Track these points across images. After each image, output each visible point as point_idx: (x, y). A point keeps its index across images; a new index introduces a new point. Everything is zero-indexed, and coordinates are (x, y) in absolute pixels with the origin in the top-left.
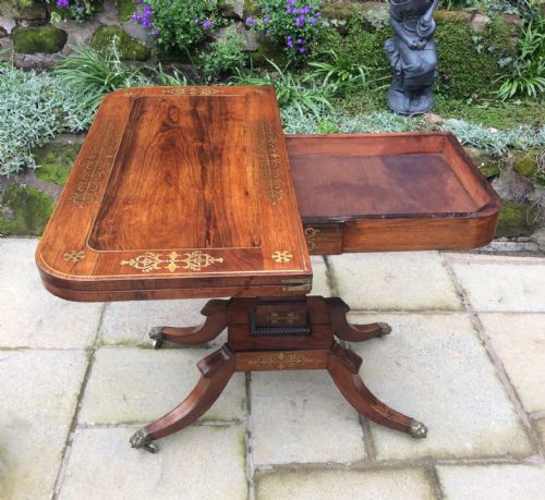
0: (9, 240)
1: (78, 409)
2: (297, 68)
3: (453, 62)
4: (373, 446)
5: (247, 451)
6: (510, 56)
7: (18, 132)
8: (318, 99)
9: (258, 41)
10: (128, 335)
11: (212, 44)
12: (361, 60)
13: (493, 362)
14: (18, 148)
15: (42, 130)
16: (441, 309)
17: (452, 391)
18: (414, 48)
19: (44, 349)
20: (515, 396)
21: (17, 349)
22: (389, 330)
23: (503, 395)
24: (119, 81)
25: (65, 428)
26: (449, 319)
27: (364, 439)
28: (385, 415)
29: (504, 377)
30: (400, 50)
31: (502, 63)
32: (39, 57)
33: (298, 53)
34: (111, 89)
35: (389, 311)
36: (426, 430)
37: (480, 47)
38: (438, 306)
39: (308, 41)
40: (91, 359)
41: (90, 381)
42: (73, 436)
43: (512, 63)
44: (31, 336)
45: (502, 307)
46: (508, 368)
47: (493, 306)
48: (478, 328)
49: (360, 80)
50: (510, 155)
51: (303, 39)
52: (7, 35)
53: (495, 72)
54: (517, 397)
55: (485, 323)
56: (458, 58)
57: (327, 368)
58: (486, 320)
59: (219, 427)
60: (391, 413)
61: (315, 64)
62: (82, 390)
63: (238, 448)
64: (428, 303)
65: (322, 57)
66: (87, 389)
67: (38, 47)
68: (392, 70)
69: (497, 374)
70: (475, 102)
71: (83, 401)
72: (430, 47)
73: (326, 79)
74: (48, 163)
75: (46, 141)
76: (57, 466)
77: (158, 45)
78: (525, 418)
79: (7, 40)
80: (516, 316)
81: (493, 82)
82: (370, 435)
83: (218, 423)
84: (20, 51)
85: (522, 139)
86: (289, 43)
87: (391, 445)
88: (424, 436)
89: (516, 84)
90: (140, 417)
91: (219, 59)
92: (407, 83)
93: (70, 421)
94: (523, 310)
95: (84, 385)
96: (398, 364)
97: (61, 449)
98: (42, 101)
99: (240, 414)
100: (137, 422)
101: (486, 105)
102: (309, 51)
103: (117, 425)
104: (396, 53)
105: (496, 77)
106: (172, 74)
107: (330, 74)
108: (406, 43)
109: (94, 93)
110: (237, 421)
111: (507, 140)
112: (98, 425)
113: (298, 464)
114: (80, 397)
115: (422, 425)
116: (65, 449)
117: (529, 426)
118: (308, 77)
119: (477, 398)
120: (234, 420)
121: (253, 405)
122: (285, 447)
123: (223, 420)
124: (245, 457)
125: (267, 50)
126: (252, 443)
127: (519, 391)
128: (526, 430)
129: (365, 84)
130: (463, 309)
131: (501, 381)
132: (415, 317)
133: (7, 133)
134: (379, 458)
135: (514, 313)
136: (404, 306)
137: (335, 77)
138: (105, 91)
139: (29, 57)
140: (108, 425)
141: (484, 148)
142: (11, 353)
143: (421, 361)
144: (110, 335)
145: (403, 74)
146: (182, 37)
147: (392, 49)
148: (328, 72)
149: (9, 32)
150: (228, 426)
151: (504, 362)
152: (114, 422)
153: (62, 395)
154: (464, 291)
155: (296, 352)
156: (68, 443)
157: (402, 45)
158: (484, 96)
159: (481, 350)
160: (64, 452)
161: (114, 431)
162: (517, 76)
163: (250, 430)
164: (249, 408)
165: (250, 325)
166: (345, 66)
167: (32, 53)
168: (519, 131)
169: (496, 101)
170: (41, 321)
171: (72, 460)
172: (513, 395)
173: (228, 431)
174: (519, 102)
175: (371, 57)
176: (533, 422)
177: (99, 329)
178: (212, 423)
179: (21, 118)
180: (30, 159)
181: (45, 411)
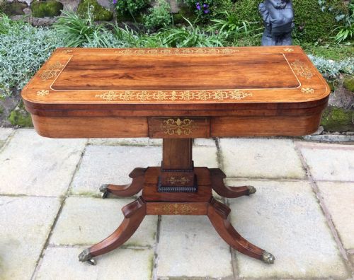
0: (24, 129)
1: (50, 235)
2: (204, 23)
3: (306, 18)
4: (237, 268)
5: (154, 266)
6: (344, 13)
7: (28, 63)
8: (214, 41)
9: (179, 7)
10: (87, 189)
11: (150, 9)
12: (244, 17)
13: (324, 214)
16: (291, 178)
17: (294, 233)
18: (278, 8)
19: (35, 196)
20: (337, 237)
21: (19, 196)
22: (254, 190)
23: (329, 236)
24: (90, 32)
25: (41, 246)
26: (296, 185)
27: (232, 262)
28: (246, 247)
29: (331, 224)
30: (269, 9)
31: (338, 18)
32: (46, 19)
33: (204, 14)
34: (85, 37)
35: (255, 178)
36: (274, 259)
37: (324, 8)
38: (289, 175)
39: (210, 6)
40: (63, 203)
41: (60, 217)
42: (45, 252)
43: (345, 18)
44: (28, 188)
45: (333, 178)
46: (335, 218)
47: (327, 177)
48: (316, 191)
49: (243, 30)
50: (341, 77)
51: (207, 4)
52: (27, 6)
53: (333, 24)
54: (339, 238)
55: (320, 188)
56: (308, 15)
57: (207, 214)
58: (321, 186)
59: (137, 250)
60: (250, 246)
61: (215, 20)
62: (55, 223)
63: (149, 264)
64: (283, 174)
65: (219, 16)
66: (58, 222)
67: (46, 13)
68: (264, 23)
69: (326, 222)
70: (320, 44)
71: (54, 230)
72: (289, 7)
73: (221, 29)
76: (32, 271)
77: (117, 10)
78: (344, 253)
79: (28, 9)
80: (342, 184)
81: (332, 31)
82: (236, 260)
83: (137, 248)
84: (35, 16)
85: (350, 67)
86: (198, 7)
87: (249, 267)
88: (272, 263)
89: (347, 32)
90: (87, 241)
91: (155, 18)
92: (273, 31)
93: (44, 242)
94: (348, 180)
95: (56, 220)
96: (259, 213)
97: (37, 260)
98: (44, 45)
99: (152, 242)
100: (86, 244)
101: (327, 46)
102: (211, 12)
103: (73, 246)
104: (267, 12)
105: (334, 28)
106: (124, 28)
107: (224, 26)
108: (272, 4)
109: (75, 39)
110: (149, 247)
111: (339, 67)
112: (62, 245)
113: (186, 277)
114: (52, 228)
115: (271, 255)
116: (39, 260)
117: (346, 258)
118: (210, 29)
119: (311, 238)
120: (147, 246)
121: (161, 237)
122: (179, 265)
123: (140, 246)
124: (152, 270)
125: (185, 12)
126: (158, 261)
127: (341, 234)
128: (344, 261)
129: (247, 32)
130: (306, 178)
131: (329, 227)
132: (273, 183)
133: (21, 64)
134: (241, 276)
135: (341, 182)
136: (266, 176)
137: (227, 28)
138: (81, 38)
139: (40, 19)
140: (68, 245)
141: (324, 72)
142: (15, 198)
143: (275, 212)
144: (77, 189)
145: (271, 25)
146: (131, 5)
147: (263, 9)
148: (222, 25)
149: (29, 5)
150: (143, 250)
151: (332, 214)
152: (71, 244)
153: (42, 225)
154: (308, 166)
155: (186, 204)
156: (41, 256)
157: (271, 6)
158: (326, 40)
159: (317, 206)
160: (38, 262)
161: (70, 249)
162: (349, 27)
163: (157, 253)
164: (158, 238)
165: (157, 185)
166: (234, 21)
167: (43, 17)
168: (348, 61)
169: (334, 43)
170: (36, 179)
171: (42, 268)
172: (336, 237)
173: (143, 253)
174: (349, 44)
175: (251, 15)
176: (349, 256)
177: (70, 185)
178: (133, 247)
179: (30, 55)
181: (30, 235)
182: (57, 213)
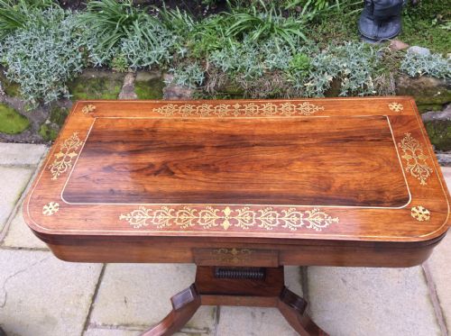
1: (91, 309)
7: (54, 70)
8: (294, 31)
13: (427, 282)
14: (55, 83)
15: (72, 67)
23: (431, 318)
24: (129, 22)
25: (80, 326)
34: (123, 30)
41: (102, 283)
42: (86, 334)
46: (440, 290)
54: (444, 320)
57: (277, 307)
59: (192, 334)
62: (96, 291)
66: (99, 290)
69: (429, 296)
71: (95, 303)
73: (305, 8)
74: (79, 92)
75: (75, 76)
83: (193, 331)
90: (134, 320)
92: (376, 13)
93: (84, 320)
95: (98, 286)
96: (344, 281)
99: (210, 324)
100: (133, 325)
103: (118, 326)
106: (174, 8)
109: (111, 35)
110: (208, 330)
112: (105, 325)
114: (94, 298)
119: (408, 320)
120: (205, 328)
121: (221, 314)
123: (197, 329)
127: (446, 315)
131: (432, 302)
133: (46, 71)
137: (312, 7)
138: (118, 32)
140: (112, 326)
141: (442, 78)
145: (372, 5)
148: (306, 2)
150: (200, 334)
151: (437, 283)
152: (115, 324)
153: (82, 295)
161: (114, 331)
164: (218, 317)
179: (55, 58)
180: (65, 90)
181: (68, 309)
182: (98, 276)
